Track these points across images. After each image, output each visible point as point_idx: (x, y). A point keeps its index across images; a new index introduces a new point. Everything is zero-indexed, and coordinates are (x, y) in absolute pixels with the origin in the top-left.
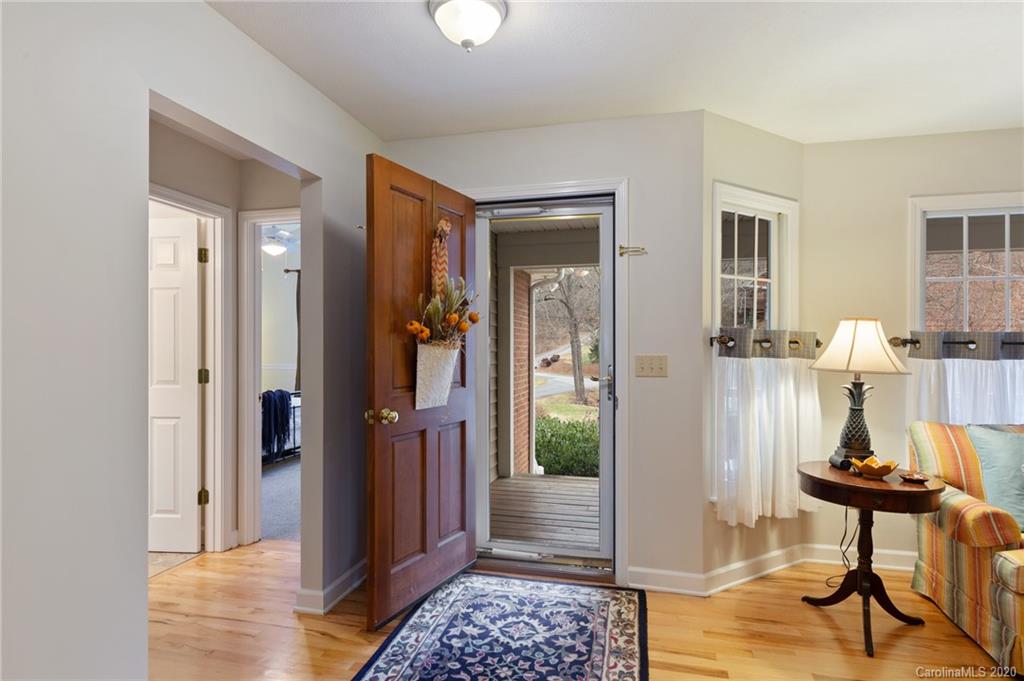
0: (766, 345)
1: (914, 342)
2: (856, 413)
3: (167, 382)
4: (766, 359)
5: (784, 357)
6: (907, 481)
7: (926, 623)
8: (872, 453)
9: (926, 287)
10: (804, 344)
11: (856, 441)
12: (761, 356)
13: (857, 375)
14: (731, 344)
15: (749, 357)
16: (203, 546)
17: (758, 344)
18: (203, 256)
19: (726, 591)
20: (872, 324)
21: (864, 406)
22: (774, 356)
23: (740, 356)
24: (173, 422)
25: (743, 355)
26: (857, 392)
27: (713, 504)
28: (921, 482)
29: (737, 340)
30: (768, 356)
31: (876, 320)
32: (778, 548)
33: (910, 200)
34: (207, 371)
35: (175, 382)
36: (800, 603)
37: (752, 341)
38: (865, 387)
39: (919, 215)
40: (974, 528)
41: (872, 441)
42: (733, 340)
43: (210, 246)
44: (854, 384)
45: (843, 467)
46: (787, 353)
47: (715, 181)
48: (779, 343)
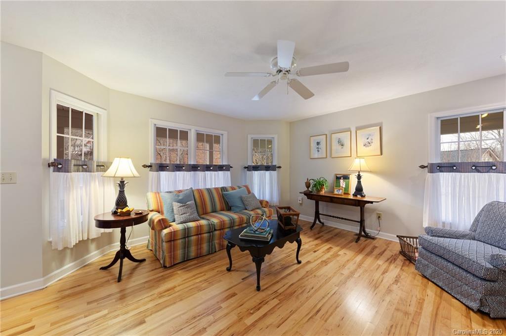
0: (84, 167)
1: (150, 166)
2: (122, 193)
4: (85, 173)
5: (94, 172)
6: (137, 214)
7: (147, 260)
8: (127, 206)
9: (156, 150)
10: (107, 166)
11: (121, 202)
12: (82, 171)
13: (122, 178)
14: (60, 166)
15: (71, 172)
17: (81, 167)
19: (60, 280)
20: (126, 160)
21: (125, 189)
22: (89, 172)
23: (65, 172)
25: (67, 171)
26: (122, 185)
27: (51, 242)
28: (141, 213)
29: (64, 165)
30: (86, 171)
31: (128, 158)
32: (95, 251)
33: (150, 120)
36: (99, 271)
37: (73, 165)
38: (125, 182)
39: (153, 125)
40: (156, 224)
41: (128, 201)
42: (61, 164)
44: (121, 181)
45: (115, 213)
46: (95, 170)
47: (51, 89)
48: (91, 166)
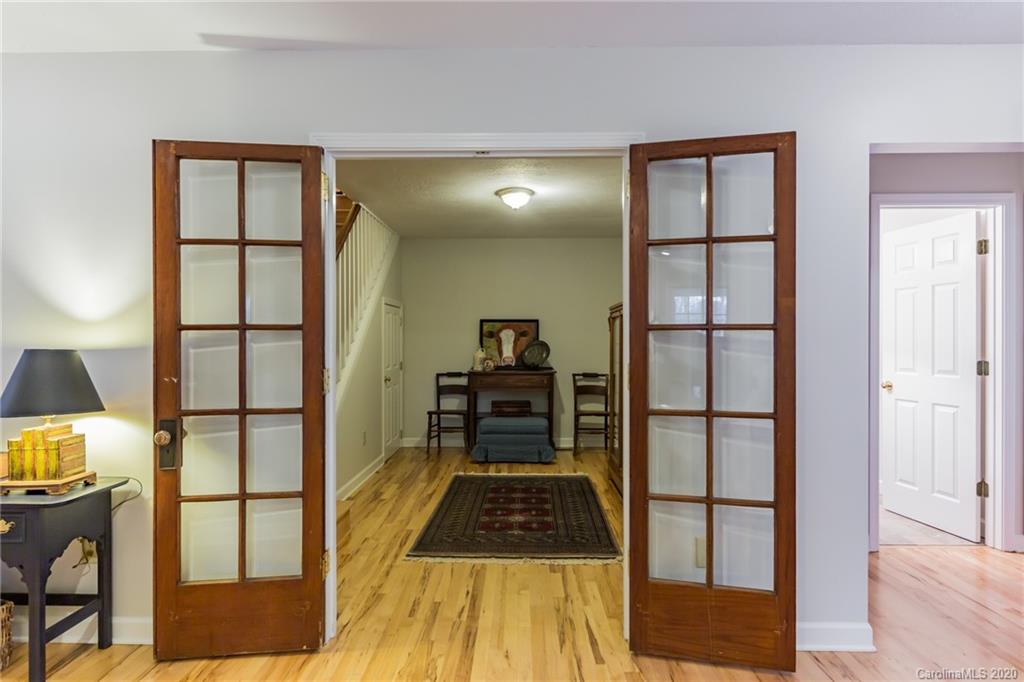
3: (945, 372)
16: (983, 538)
18: (982, 247)
24: (952, 410)
34: (987, 363)
35: (954, 372)
43: (990, 237)
